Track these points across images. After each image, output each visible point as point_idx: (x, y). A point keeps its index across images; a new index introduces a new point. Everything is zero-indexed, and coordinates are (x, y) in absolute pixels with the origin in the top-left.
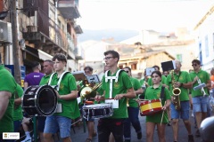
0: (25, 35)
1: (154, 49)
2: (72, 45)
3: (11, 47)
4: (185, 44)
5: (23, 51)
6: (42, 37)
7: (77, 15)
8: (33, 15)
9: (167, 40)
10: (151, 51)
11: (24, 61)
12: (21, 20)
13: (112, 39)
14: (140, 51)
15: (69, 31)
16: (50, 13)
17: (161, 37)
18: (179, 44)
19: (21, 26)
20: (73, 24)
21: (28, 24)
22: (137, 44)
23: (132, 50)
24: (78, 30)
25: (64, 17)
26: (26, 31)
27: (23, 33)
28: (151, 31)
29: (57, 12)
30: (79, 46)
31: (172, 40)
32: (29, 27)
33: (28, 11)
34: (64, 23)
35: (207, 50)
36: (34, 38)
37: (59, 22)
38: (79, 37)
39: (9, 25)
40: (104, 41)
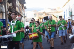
0: (9, 10)
1: (49, 14)
2: (23, 13)
3: (4, 13)
4: (59, 12)
5: (8, 15)
6: (14, 10)
7: (25, 3)
8: (11, 3)
9: (53, 11)
10: (48, 14)
11: (8, 18)
12: (7, 5)
13: (36, 10)
14: (45, 14)
15: (22, 8)
16: (16, 2)
17: (52, 10)
18: (57, 12)
19: (7, 6)
20: (23, 6)
21: (10, 6)
22: (44, 12)
23: (42, 14)
24: (25, 8)
25: (21, 4)
26: (9, 8)
27: (8, 9)
28: (48, 8)
29: (18, 2)
30: (25, 13)
31: (55, 11)
32: (10, 7)
33: (9, 2)
34: (21, 6)
35: (67, 14)
36: (11, 10)
37: (19, 5)
38: (25, 10)
39: (4, 6)
40: (33, 11)
